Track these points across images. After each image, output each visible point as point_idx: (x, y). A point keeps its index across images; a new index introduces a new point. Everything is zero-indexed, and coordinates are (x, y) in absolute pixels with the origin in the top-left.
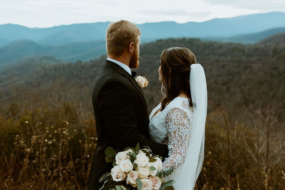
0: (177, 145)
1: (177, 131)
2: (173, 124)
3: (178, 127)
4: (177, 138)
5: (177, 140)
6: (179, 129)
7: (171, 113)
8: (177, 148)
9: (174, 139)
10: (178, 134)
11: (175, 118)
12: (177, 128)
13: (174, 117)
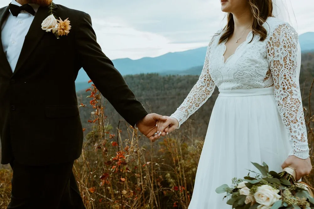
0: (288, 75)
1: (289, 56)
2: (283, 48)
3: (289, 49)
4: (288, 66)
5: (287, 69)
6: (290, 52)
7: (276, 34)
8: (290, 80)
9: (283, 68)
10: (290, 60)
11: (285, 38)
12: (288, 52)
13: (282, 37)
